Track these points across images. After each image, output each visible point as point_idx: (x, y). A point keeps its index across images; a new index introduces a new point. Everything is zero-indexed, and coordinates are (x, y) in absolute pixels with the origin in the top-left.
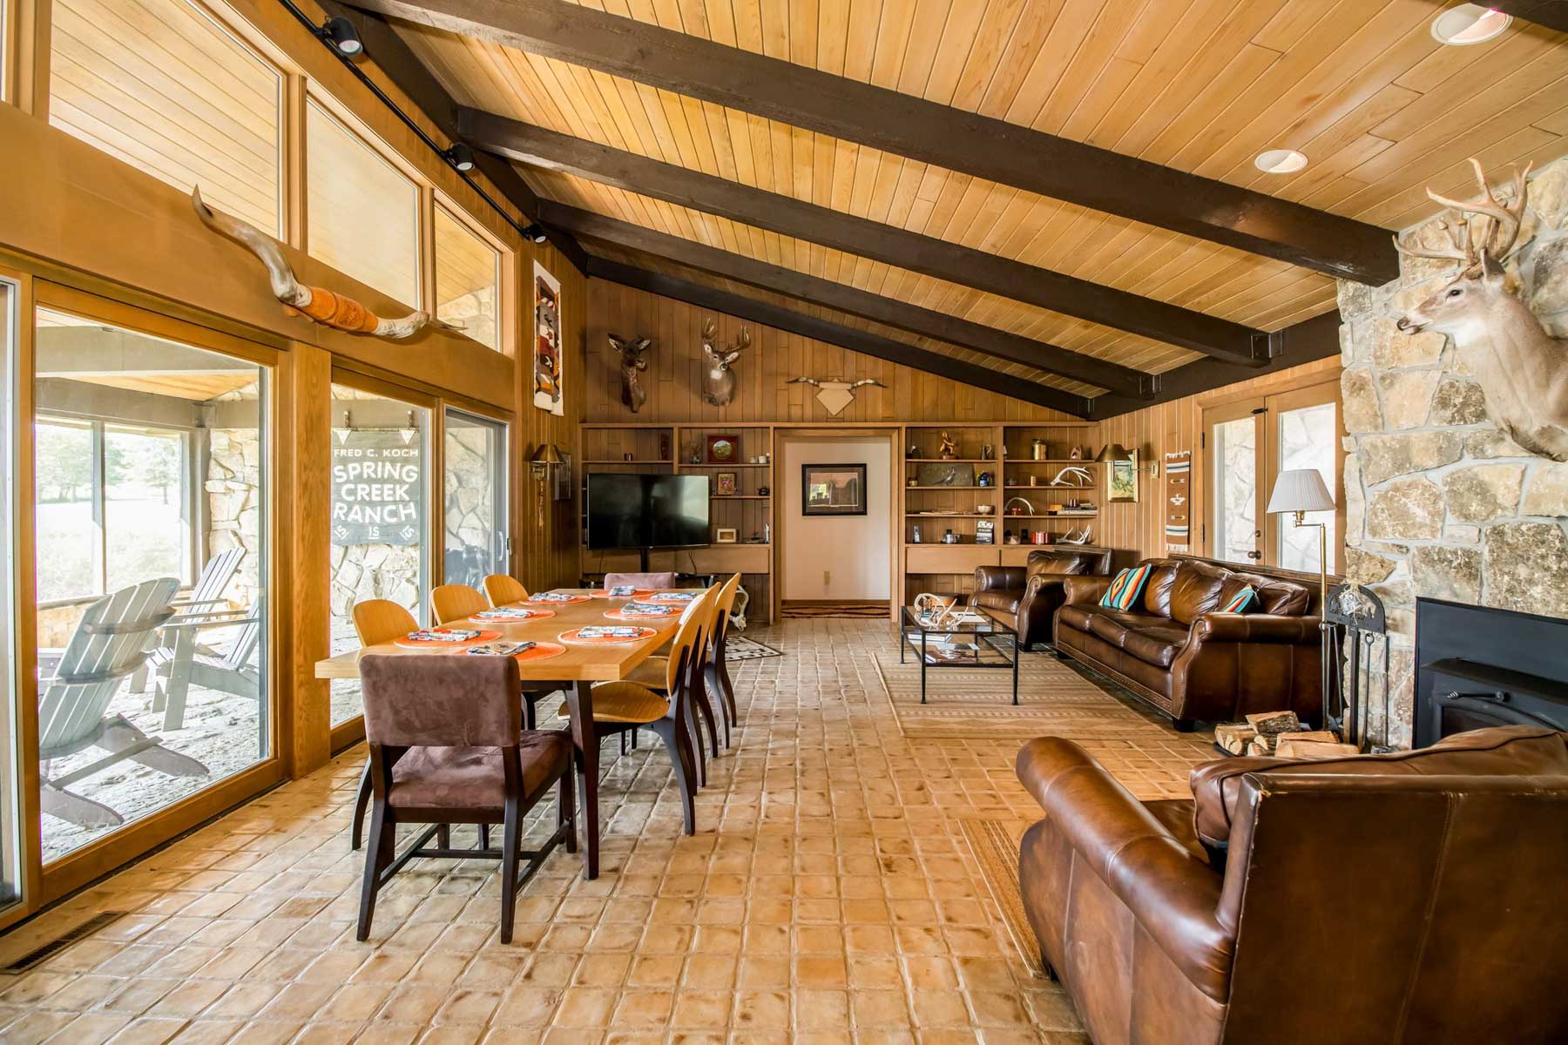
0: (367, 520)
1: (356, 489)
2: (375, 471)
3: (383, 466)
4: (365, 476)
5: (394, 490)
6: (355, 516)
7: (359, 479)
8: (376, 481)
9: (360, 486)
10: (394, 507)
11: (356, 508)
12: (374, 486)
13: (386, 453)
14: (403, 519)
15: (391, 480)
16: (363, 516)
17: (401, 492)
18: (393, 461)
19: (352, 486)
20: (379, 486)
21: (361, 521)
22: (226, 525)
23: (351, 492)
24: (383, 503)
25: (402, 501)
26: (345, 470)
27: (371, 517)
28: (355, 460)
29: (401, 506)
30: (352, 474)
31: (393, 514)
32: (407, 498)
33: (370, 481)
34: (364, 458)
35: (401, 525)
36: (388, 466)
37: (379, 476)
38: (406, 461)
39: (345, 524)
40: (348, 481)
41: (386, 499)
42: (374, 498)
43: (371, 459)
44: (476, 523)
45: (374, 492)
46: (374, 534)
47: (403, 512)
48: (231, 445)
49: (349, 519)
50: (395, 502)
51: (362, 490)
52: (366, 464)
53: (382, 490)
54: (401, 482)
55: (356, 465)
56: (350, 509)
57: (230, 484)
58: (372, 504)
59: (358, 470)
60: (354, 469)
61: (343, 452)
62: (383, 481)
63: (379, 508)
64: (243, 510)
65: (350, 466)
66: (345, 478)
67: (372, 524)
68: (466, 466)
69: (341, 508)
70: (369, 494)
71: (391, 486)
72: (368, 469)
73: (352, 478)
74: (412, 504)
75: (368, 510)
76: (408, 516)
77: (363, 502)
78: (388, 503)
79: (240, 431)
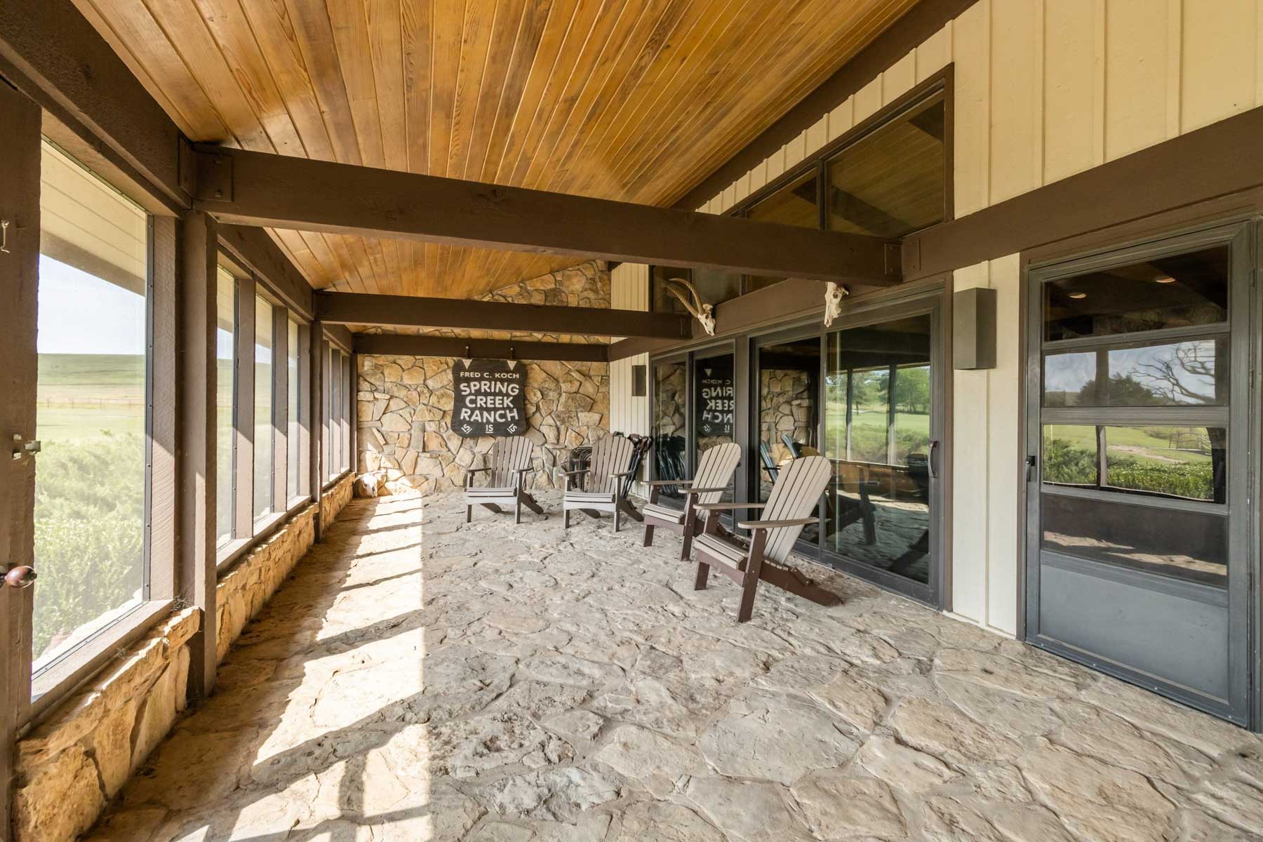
0: (485, 421)
1: (476, 399)
2: (490, 388)
3: (495, 384)
4: (483, 391)
5: (503, 400)
6: (477, 417)
7: (478, 392)
8: (491, 394)
9: (479, 398)
10: (503, 412)
11: (477, 412)
12: (489, 398)
13: (497, 375)
14: (509, 419)
15: (500, 393)
16: (482, 418)
17: (507, 402)
18: (502, 381)
19: (474, 397)
20: (493, 398)
21: (480, 421)
22: (370, 424)
23: (472, 402)
24: (496, 409)
25: (508, 407)
26: (469, 386)
27: (487, 418)
28: (475, 379)
29: (508, 411)
30: (473, 389)
31: (502, 416)
32: (512, 406)
33: (486, 394)
34: (482, 379)
35: (507, 424)
36: (499, 384)
37: (493, 391)
38: (510, 381)
39: (469, 423)
40: (470, 394)
41: (497, 406)
42: (489, 406)
43: (486, 379)
44: (552, 422)
45: (489, 402)
46: (490, 429)
47: (509, 415)
48: (377, 367)
49: (472, 420)
50: (503, 409)
51: (481, 401)
52: (483, 383)
53: (494, 400)
54: (508, 395)
55: (477, 383)
56: (472, 413)
57: (377, 395)
58: (488, 410)
59: (477, 387)
60: (474, 386)
61: (467, 374)
62: (495, 394)
63: (493, 413)
64: (384, 414)
65: (472, 384)
66: (468, 392)
67: (488, 422)
68: (547, 386)
69: (466, 412)
70: (486, 403)
71: (501, 398)
72: (485, 386)
73: (473, 392)
74: (515, 410)
75: (485, 414)
76: (513, 418)
77: (481, 409)
78: (499, 409)
79: (383, 357)
